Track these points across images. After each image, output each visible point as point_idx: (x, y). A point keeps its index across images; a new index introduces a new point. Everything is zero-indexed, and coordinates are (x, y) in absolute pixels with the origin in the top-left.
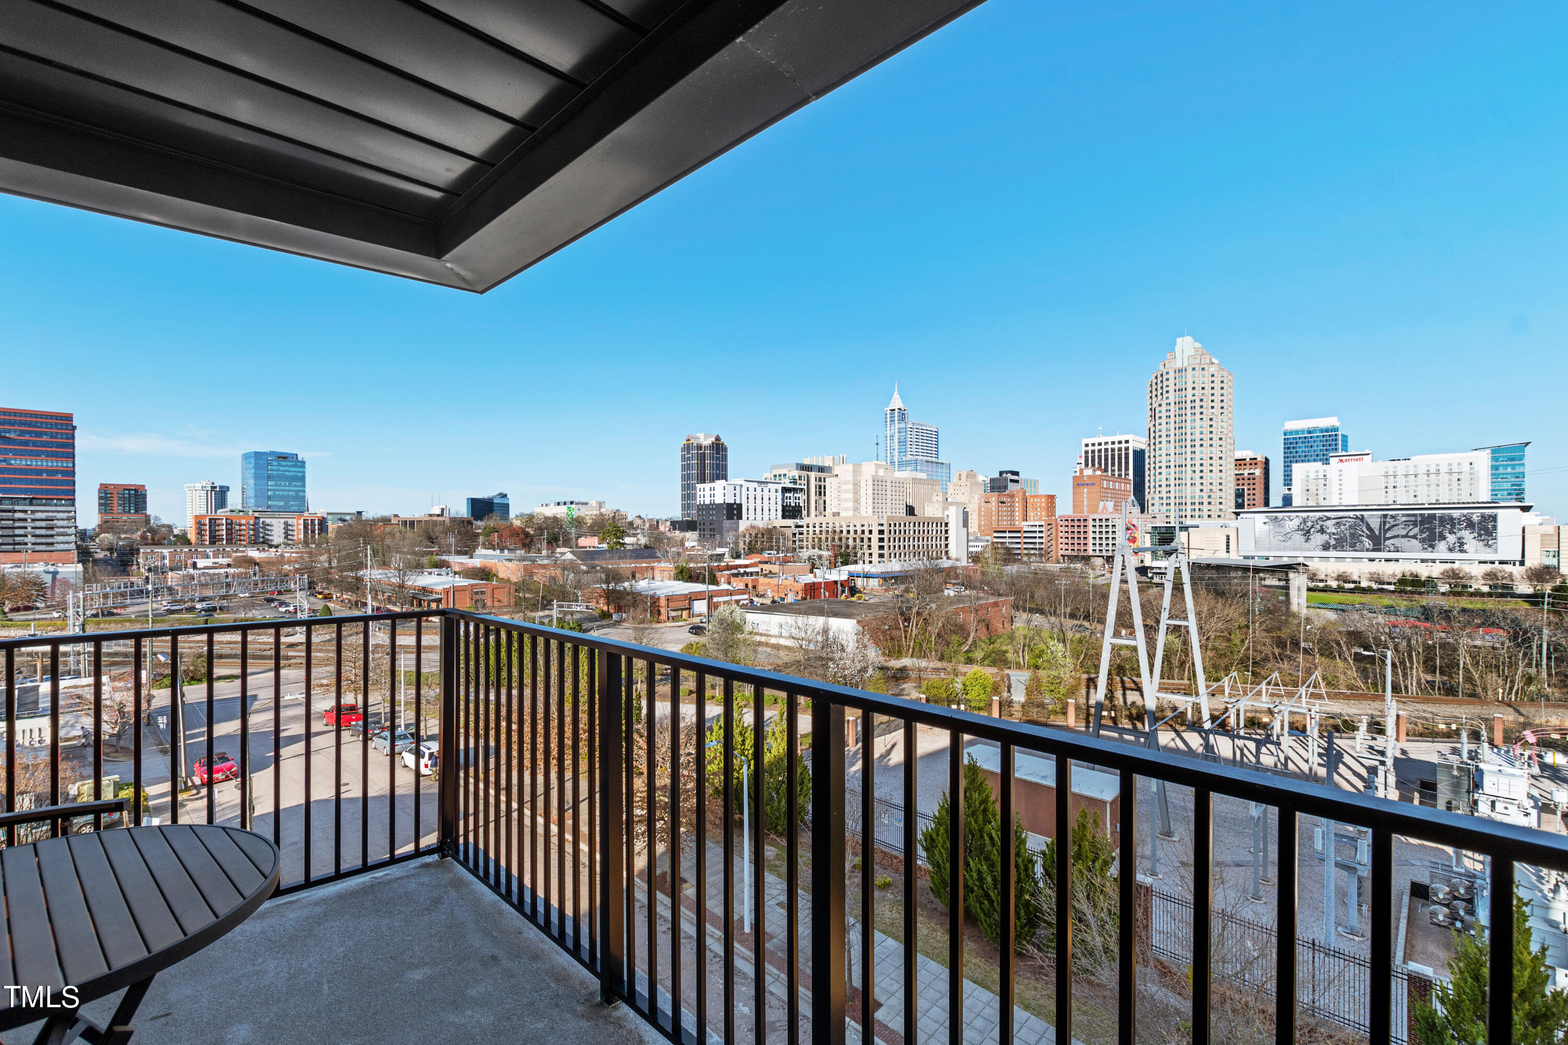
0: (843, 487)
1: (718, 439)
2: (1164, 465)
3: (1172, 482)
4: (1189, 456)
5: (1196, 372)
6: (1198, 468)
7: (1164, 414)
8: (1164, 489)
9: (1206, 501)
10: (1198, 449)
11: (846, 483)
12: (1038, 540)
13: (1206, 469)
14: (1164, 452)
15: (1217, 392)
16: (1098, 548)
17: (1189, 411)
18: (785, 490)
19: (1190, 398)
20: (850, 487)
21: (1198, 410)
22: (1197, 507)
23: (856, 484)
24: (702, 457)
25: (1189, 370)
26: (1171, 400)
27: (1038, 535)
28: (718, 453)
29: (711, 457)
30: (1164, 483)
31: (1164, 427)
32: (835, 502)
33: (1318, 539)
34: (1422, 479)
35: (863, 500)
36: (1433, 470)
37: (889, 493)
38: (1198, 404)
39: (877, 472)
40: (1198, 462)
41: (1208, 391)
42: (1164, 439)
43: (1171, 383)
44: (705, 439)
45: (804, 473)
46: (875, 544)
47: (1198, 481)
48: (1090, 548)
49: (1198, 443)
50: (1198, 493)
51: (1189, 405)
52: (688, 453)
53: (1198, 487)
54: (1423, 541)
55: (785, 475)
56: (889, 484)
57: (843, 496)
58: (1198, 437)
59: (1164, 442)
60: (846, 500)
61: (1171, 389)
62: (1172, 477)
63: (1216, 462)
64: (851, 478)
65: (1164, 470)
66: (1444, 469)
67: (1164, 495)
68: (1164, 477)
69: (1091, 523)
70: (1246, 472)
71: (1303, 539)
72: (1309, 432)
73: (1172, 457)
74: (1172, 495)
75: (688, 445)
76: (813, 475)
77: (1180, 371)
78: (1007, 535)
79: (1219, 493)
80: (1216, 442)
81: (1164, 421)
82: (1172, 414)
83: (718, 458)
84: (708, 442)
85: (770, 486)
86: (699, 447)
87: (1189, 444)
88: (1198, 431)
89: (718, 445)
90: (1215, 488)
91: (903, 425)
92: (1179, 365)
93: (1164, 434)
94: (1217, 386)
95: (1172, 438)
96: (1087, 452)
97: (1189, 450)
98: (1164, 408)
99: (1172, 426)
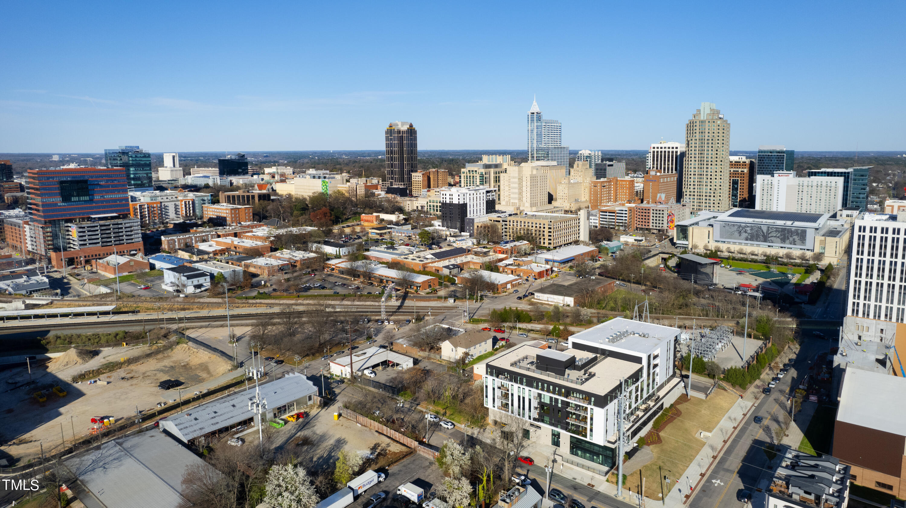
0: (512, 180)
1: (411, 126)
2: (692, 173)
3: (696, 183)
4: (705, 169)
5: (710, 124)
6: (709, 177)
7: (693, 145)
8: (692, 187)
9: (712, 195)
10: (709, 166)
11: (514, 178)
12: (624, 218)
13: (713, 177)
14: (692, 166)
15: (721, 135)
16: (655, 225)
17: (706, 145)
18: (488, 192)
19: (706, 138)
20: (517, 180)
21: (710, 145)
22: (708, 198)
23: (520, 179)
24: (401, 139)
25: (707, 122)
26: (697, 138)
27: (624, 215)
28: (411, 136)
29: (408, 139)
30: (692, 183)
31: (693, 152)
32: (507, 188)
33: (744, 235)
34: (815, 188)
35: (524, 189)
36: (819, 185)
37: (539, 183)
38: (710, 142)
39: (532, 171)
40: (709, 174)
41: (716, 135)
42: (693, 159)
43: (697, 128)
44: (403, 125)
45: (488, 170)
46: (546, 234)
47: (709, 184)
48: (651, 224)
49: (710, 163)
50: (709, 191)
51: (706, 141)
52: (391, 136)
53: (709, 187)
54: (781, 239)
55: (476, 171)
56: (539, 178)
57: (512, 185)
58: (710, 159)
59: (693, 161)
60: (515, 188)
61: (697, 131)
62: (696, 180)
63: (718, 174)
64: (517, 175)
65: (692, 176)
66: (824, 184)
67: (692, 190)
68: (692, 180)
69: (652, 212)
70: (740, 170)
71: (738, 235)
72: (771, 152)
73: (697, 169)
74: (696, 190)
75: (391, 130)
76: (492, 170)
77: (702, 122)
78: (608, 214)
79: (719, 191)
80: (719, 163)
81: (693, 149)
82: (697, 145)
83: (411, 139)
84: (405, 128)
85: (480, 191)
86: (399, 132)
87: (705, 163)
88: (710, 156)
89: (411, 130)
90: (718, 188)
91: (539, 124)
92: (702, 118)
93: (693, 156)
94: (721, 131)
95: (697, 159)
96: (654, 152)
97: (705, 166)
98: (693, 142)
99: (697, 152)
